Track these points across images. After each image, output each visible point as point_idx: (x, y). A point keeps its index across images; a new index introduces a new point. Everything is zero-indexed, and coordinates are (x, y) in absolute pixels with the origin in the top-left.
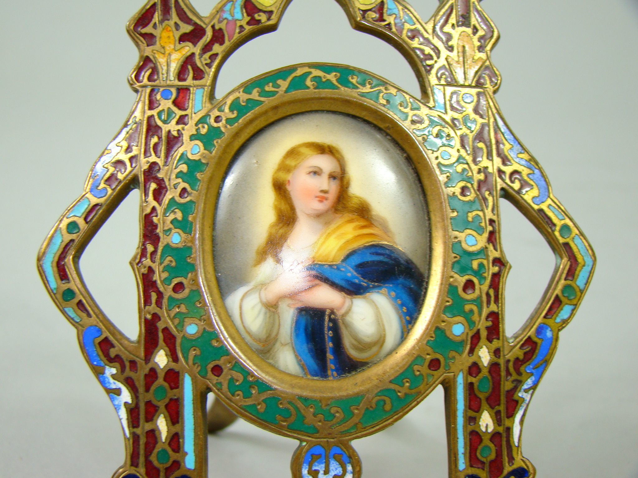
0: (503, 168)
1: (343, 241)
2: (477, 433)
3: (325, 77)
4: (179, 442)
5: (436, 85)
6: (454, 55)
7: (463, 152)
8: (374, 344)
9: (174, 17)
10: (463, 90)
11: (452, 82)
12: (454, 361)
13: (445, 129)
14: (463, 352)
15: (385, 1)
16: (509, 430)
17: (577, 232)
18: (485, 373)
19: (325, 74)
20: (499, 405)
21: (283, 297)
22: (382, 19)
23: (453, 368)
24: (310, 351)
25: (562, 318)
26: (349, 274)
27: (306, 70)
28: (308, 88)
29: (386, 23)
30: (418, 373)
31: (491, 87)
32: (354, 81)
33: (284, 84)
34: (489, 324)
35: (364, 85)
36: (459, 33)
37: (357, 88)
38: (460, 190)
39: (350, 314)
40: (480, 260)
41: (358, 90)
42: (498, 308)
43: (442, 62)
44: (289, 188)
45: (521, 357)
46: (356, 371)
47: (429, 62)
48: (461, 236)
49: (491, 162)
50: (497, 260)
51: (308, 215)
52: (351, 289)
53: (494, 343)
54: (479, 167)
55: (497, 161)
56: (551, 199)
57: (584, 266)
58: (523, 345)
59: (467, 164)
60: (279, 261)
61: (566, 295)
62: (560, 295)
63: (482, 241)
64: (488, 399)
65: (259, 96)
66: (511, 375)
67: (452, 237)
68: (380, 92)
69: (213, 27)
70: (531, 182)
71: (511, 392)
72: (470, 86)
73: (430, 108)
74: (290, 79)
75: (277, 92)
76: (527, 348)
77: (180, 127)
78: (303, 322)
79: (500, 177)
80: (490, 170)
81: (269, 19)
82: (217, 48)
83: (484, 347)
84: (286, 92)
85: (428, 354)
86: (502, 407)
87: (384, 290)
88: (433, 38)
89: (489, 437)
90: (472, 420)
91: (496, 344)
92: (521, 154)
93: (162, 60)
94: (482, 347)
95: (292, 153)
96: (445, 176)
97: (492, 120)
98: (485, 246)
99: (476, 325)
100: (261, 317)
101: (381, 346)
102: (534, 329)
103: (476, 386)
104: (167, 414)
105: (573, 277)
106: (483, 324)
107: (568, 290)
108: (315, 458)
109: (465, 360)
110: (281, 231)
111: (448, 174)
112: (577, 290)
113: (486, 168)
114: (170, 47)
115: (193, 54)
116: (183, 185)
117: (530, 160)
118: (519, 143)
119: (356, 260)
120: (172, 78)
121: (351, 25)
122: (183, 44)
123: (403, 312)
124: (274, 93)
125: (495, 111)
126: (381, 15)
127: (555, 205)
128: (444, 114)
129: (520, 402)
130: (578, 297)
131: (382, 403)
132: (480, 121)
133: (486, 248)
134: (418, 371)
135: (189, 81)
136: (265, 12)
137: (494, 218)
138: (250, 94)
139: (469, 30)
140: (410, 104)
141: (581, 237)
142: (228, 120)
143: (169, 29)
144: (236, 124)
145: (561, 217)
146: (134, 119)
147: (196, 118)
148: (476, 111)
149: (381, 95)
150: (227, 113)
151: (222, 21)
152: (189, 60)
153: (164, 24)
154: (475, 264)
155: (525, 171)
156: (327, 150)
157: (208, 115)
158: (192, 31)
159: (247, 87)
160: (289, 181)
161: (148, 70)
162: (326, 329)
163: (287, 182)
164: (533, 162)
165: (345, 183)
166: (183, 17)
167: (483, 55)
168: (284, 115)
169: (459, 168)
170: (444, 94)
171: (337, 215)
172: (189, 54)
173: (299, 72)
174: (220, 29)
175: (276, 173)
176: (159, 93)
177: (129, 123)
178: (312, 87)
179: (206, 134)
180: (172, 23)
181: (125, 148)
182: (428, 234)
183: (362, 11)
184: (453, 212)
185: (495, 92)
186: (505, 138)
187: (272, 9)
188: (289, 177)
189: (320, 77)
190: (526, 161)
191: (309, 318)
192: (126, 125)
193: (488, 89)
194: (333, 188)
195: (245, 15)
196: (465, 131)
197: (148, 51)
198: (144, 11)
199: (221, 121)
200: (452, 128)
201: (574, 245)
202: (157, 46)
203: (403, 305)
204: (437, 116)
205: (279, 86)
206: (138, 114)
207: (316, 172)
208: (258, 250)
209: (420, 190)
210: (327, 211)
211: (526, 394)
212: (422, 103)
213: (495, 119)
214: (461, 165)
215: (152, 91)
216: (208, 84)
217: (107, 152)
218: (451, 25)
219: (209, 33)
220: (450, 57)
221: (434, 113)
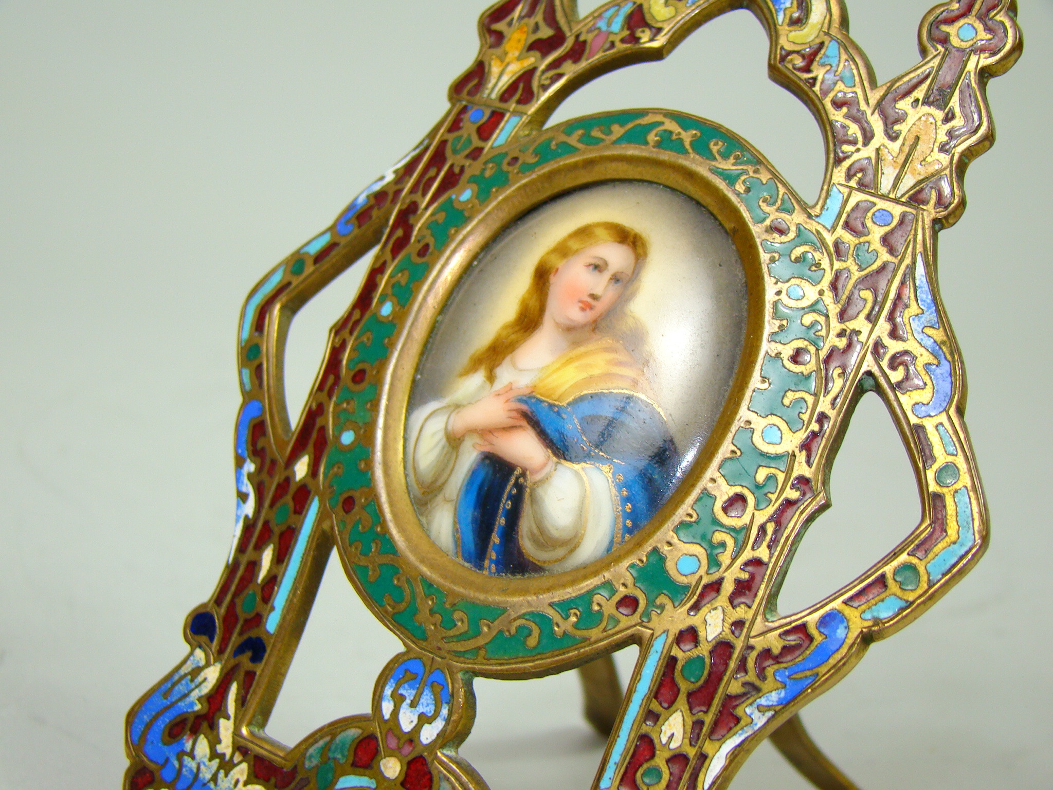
0: (887, 341)
2: (651, 741)
3: (679, 134)
4: (273, 589)
5: (839, 184)
6: (895, 146)
7: (828, 297)
8: (563, 543)
9: (539, 17)
10: (881, 204)
11: (869, 186)
12: (662, 612)
13: (817, 256)
14: (682, 604)
15: (826, 43)
16: (703, 758)
17: (969, 485)
18: (704, 650)
19: (680, 130)
20: (706, 712)
21: (472, 431)
22: (807, 69)
23: (655, 623)
24: (474, 520)
25: (876, 614)
26: (570, 427)
27: (659, 118)
28: (647, 143)
29: (810, 75)
30: (596, 608)
31: (933, 211)
32: (715, 149)
33: (618, 131)
34: (745, 576)
35: (725, 157)
36: (921, 114)
37: (715, 159)
38: (791, 353)
39: (546, 485)
40: (773, 471)
41: (713, 163)
42: (770, 558)
43: (868, 152)
44: (553, 279)
45: (776, 651)
46: (523, 575)
48: (759, 423)
49: (870, 325)
50: (803, 481)
51: (558, 324)
52: (562, 448)
53: (738, 609)
54: (845, 327)
55: (883, 326)
56: (949, 415)
57: (954, 543)
58: (787, 633)
59: (827, 316)
60: (491, 378)
61: (898, 579)
62: (889, 575)
63: (791, 441)
64: (690, 695)
65: (579, 141)
66: (746, 672)
67: (743, 419)
68: (745, 172)
69: (578, 36)
70: (926, 378)
71: (731, 701)
72: (897, 201)
73: (810, 216)
74: (630, 126)
75: (603, 140)
76: (792, 639)
77: (467, 163)
78: (481, 476)
79: (875, 353)
80: (862, 337)
81: (652, 39)
82: (570, 70)
83: (720, 610)
84: (615, 143)
85: (624, 585)
86: (709, 719)
87: (608, 467)
88: (872, 114)
89: (667, 755)
90: (652, 716)
91: (741, 612)
92: (931, 329)
93: (495, 69)
94: (716, 609)
95: (584, 233)
96: (777, 323)
97: (908, 261)
98: (793, 452)
99: (722, 570)
100: (437, 451)
101: (572, 551)
102: (817, 615)
103: (679, 666)
104: (277, 545)
105: (926, 555)
106: (732, 575)
107: (908, 573)
108: (409, 677)
109: (680, 618)
110: (513, 337)
111: (784, 322)
112: (924, 578)
113: (858, 333)
114: (513, 53)
115: (535, 69)
116: (428, 239)
117: (944, 343)
118: (938, 311)
119: (587, 409)
120: (494, 96)
122: (531, 53)
123: (624, 511)
124: (598, 141)
126: (811, 62)
127: (950, 428)
128: (829, 231)
129: (742, 723)
130: (921, 592)
131: (526, 632)
132: (885, 256)
133: (794, 455)
134: (599, 604)
135: (512, 105)
136: (651, 28)
137: (832, 414)
138: (569, 135)
139: (940, 115)
140: (779, 202)
141: (972, 494)
143: (525, 29)
145: (951, 449)
147: (491, 154)
148: (885, 240)
149: (744, 177)
151: (592, 31)
152: (526, 76)
153: (522, 22)
154: (762, 474)
155: (924, 357)
156: (631, 239)
158: (549, 38)
160: (557, 270)
162: (505, 496)
163: (554, 270)
164: (946, 345)
165: (629, 291)
166: (550, 16)
167: (945, 159)
168: (602, 177)
169: (808, 319)
170: (846, 202)
172: (530, 68)
173: (648, 119)
174: (584, 42)
175: (548, 254)
176: (470, 113)
178: (652, 144)
179: (489, 177)
180: (532, 22)
181: (398, 177)
183: (785, 51)
184: (763, 382)
186: (916, 296)
187: (665, 26)
188: (561, 263)
189: (671, 132)
190: (935, 342)
191: (491, 472)
193: (925, 213)
194: (610, 295)
195: (626, 27)
196: (850, 264)
197: (487, 55)
200: (830, 255)
201: (953, 504)
202: (500, 50)
203: (627, 499)
204: (814, 232)
205: (610, 133)
208: (474, 354)
210: (583, 326)
211: (760, 714)
212: (801, 206)
213: (914, 262)
214: (815, 315)
215: (464, 108)
216: (528, 112)
218: (912, 100)
219: (569, 44)
220: (887, 148)
221: (813, 226)
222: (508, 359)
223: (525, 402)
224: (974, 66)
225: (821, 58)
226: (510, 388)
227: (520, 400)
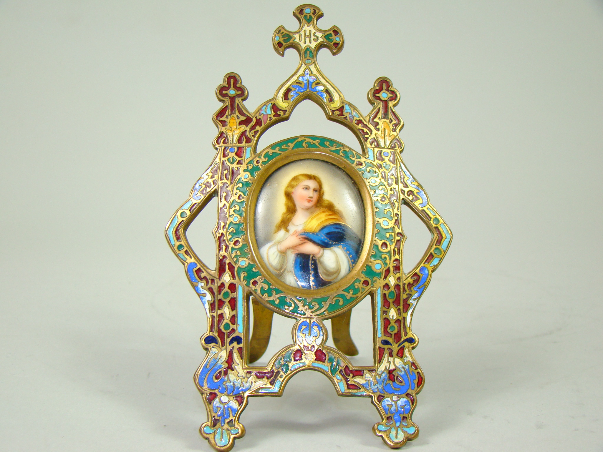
0: (404, 189)
1: (320, 221)
2: (388, 319)
4: (235, 319)
5: (370, 147)
6: (379, 133)
7: (383, 180)
8: (335, 272)
9: (237, 113)
10: (384, 150)
11: (378, 146)
12: (376, 282)
13: (374, 169)
14: (380, 278)
15: (344, 106)
16: (404, 319)
17: (443, 222)
18: (392, 289)
19: (313, 141)
20: (399, 306)
21: (289, 248)
22: (342, 115)
23: (375, 285)
25: (434, 264)
26: (323, 238)
27: (303, 138)
28: (304, 147)
29: (344, 116)
31: (399, 149)
32: (327, 144)
33: (291, 145)
34: (395, 265)
35: (332, 146)
36: (382, 122)
37: (329, 148)
38: (380, 199)
39: (323, 257)
40: (390, 233)
41: (329, 149)
42: (400, 258)
43: (373, 136)
44: (293, 195)
45: (412, 283)
46: (326, 286)
47: (366, 136)
48: (381, 221)
49: (397, 185)
50: (399, 234)
51: (302, 208)
52: (323, 245)
53: (397, 274)
54: (391, 188)
55: (401, 186)
56: (429, 205)
57: (446, 239)
58: (412, 277)
59: (385, 186)
60: (287, 231)
61: (436, 253)
62: (433, 252)
63: (392, 224)
64: (393, 303)
65: (279, 151)
66: (406, 291)
67: (376, 221)
68: (340, 149)
69: (256, 118)
70: (419, 196)
71: (406, 300)
72: (387, 148)
73: (366, 158)
74: (295, 143)
75: (288, 149)
76: (415, 278)
77: (239, 166)
78: (299, 261)
79: (402, 193)
80: (397, 189)
81: (284, 114)
82: (258, 128)
83: (392, 276)
84: (292, 149)
85: (362, 278)
86: (401, 307)
87: (340, 246)
88: (369, 124)
89: (394, 321)
90: (385, 312)
91: (398, 275)
92: (414, 183)
93: (230, 134)
94: (390, 276)
95: (295, 179)
96: (373, 191)
97: (399, 165)
98: (393, 226)
99: (388, 265)
100: (278, 258)
101: (339, 274)
102: (418, 269)
103: (387, 295)
104: (229, 306)
105: (440, 244)
106: (391, 265)
107: (437, 250)
108: (303, 328)
109: (381, 282)
110: (289, 216)
111: (375, 190)
112: (442, 250)
113: (395, 188)
114: (234, 127)
115: (246, 131)
116: (240, 193)
117: (418, 185)
118: (413, 177)
119: (326, 231)
120: (235, 142)
121: (327, 118)
122: (241, 126)
123: (350, 257)
124: (287, 150)
125: (400, 161)
126: (342, 113)
127: (431, 208)
128: (373, 161)
129: (411, 305)
130: (443, 254)
131: (338, 301)
133: (394, 227)
134: (357, 286)
135: (244, 144)
136: (283, 111)
137: (399, 213)
138: (275, 150)
139: (388, 121)
140: (355, 156)
141: (445, 224)
142: (263, 162)
143: (234, 118)
144: (267, 164)
145: (434, 214)
146: (215, 162)
147: (247, 161)
148: (390, 160)
149: (341, 151)
150: (263, 159)
151: (261, 115)
152: (243, 134)
153: (231, 116)
154: (388, 235)
155: (415, 191)
156: (313, 177)
157: (253, 160)
158: (245, 120)
159: (273, 146)
160: (293, 192)
161: (223, 138)
162: (310, 264)
164: (419, 186)
165: (321, 193)
166: (241, 113)
167: (395, 134)
168: (292, 161)
169: (380, 188)
170: (374, 152)
171: (317, 209)
172: (244, 131)
173: (299, 140)
174: (260, 119)
175: (286, 188)
176: (229, 150)
177: (213, 164)
178: (306, 147)
179: (252, 168)
180: (235, 116)
181: (210, 176)
182: (364, 220)
183: (332, 110)
184: (377, 209)
185: (401, 152)
186: (405, 174)
187: (286, 109)
188: (293, 190)
189: (310, 142)
190: (416, 186)
192: (211, 165)
193: (397, 150)
194: (315, 196)
195: (273, 112)
196: (384, 169)
197: (223, 129)
198: (221, 109)
199: (260, 162)
200: (377, 168)
201: (441, 228)
202: (228, 127)
203: (350, 254)
204: (370, 162)
205: (289, 146)
206: (218, 160)
207: (307, 188)
208: (277, 225)
209: (360, 198)
210: (312, 207)
211: (414, 301)
212: (362, 156)
213: (400, 165)
214: (382, 186)
215: (225, 149)
216: (253, 145)
217: (201, 178)
218: (378, 118)
219: (254, 120)
220: (377, 134)
221: (368, 161)
222: (290, 223)
223: (304, 235)
224: (391, 105)
225: (345, 111)
226: (296, 232)
227: (302, 235)
